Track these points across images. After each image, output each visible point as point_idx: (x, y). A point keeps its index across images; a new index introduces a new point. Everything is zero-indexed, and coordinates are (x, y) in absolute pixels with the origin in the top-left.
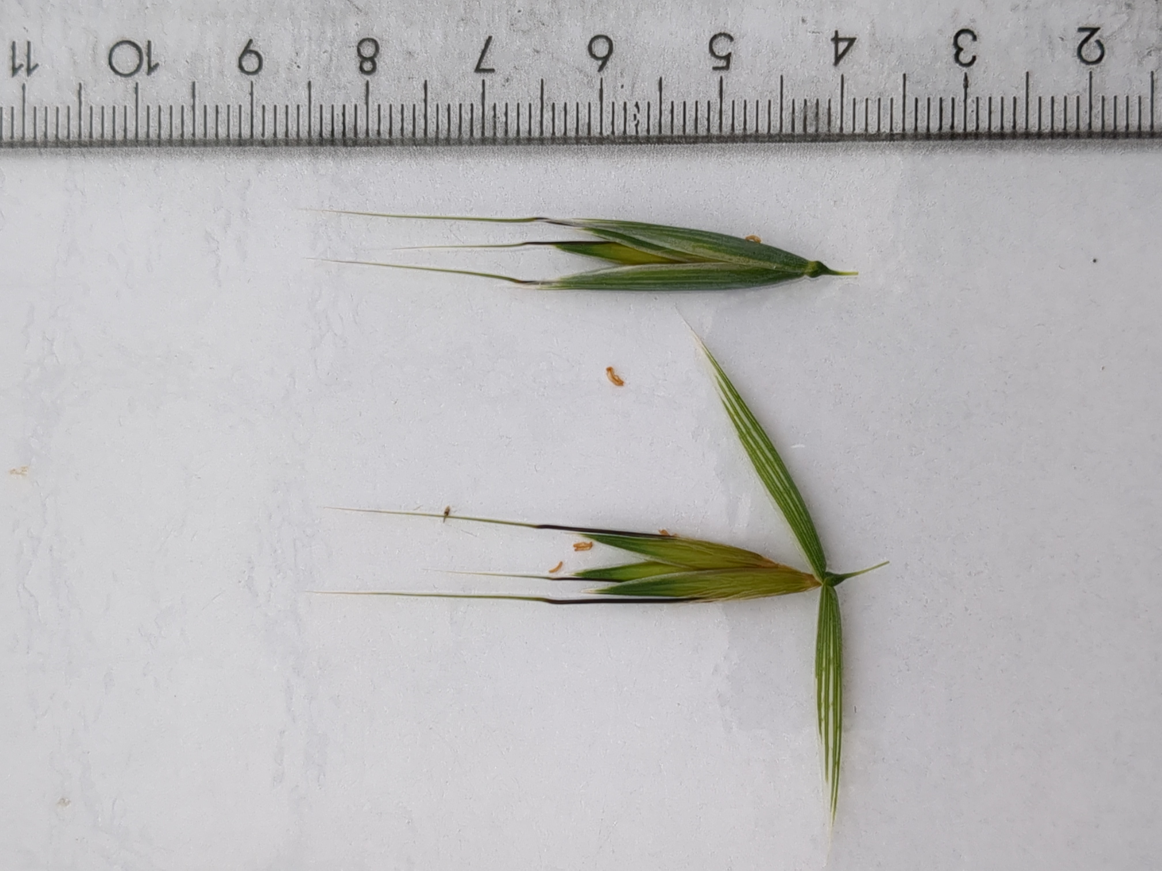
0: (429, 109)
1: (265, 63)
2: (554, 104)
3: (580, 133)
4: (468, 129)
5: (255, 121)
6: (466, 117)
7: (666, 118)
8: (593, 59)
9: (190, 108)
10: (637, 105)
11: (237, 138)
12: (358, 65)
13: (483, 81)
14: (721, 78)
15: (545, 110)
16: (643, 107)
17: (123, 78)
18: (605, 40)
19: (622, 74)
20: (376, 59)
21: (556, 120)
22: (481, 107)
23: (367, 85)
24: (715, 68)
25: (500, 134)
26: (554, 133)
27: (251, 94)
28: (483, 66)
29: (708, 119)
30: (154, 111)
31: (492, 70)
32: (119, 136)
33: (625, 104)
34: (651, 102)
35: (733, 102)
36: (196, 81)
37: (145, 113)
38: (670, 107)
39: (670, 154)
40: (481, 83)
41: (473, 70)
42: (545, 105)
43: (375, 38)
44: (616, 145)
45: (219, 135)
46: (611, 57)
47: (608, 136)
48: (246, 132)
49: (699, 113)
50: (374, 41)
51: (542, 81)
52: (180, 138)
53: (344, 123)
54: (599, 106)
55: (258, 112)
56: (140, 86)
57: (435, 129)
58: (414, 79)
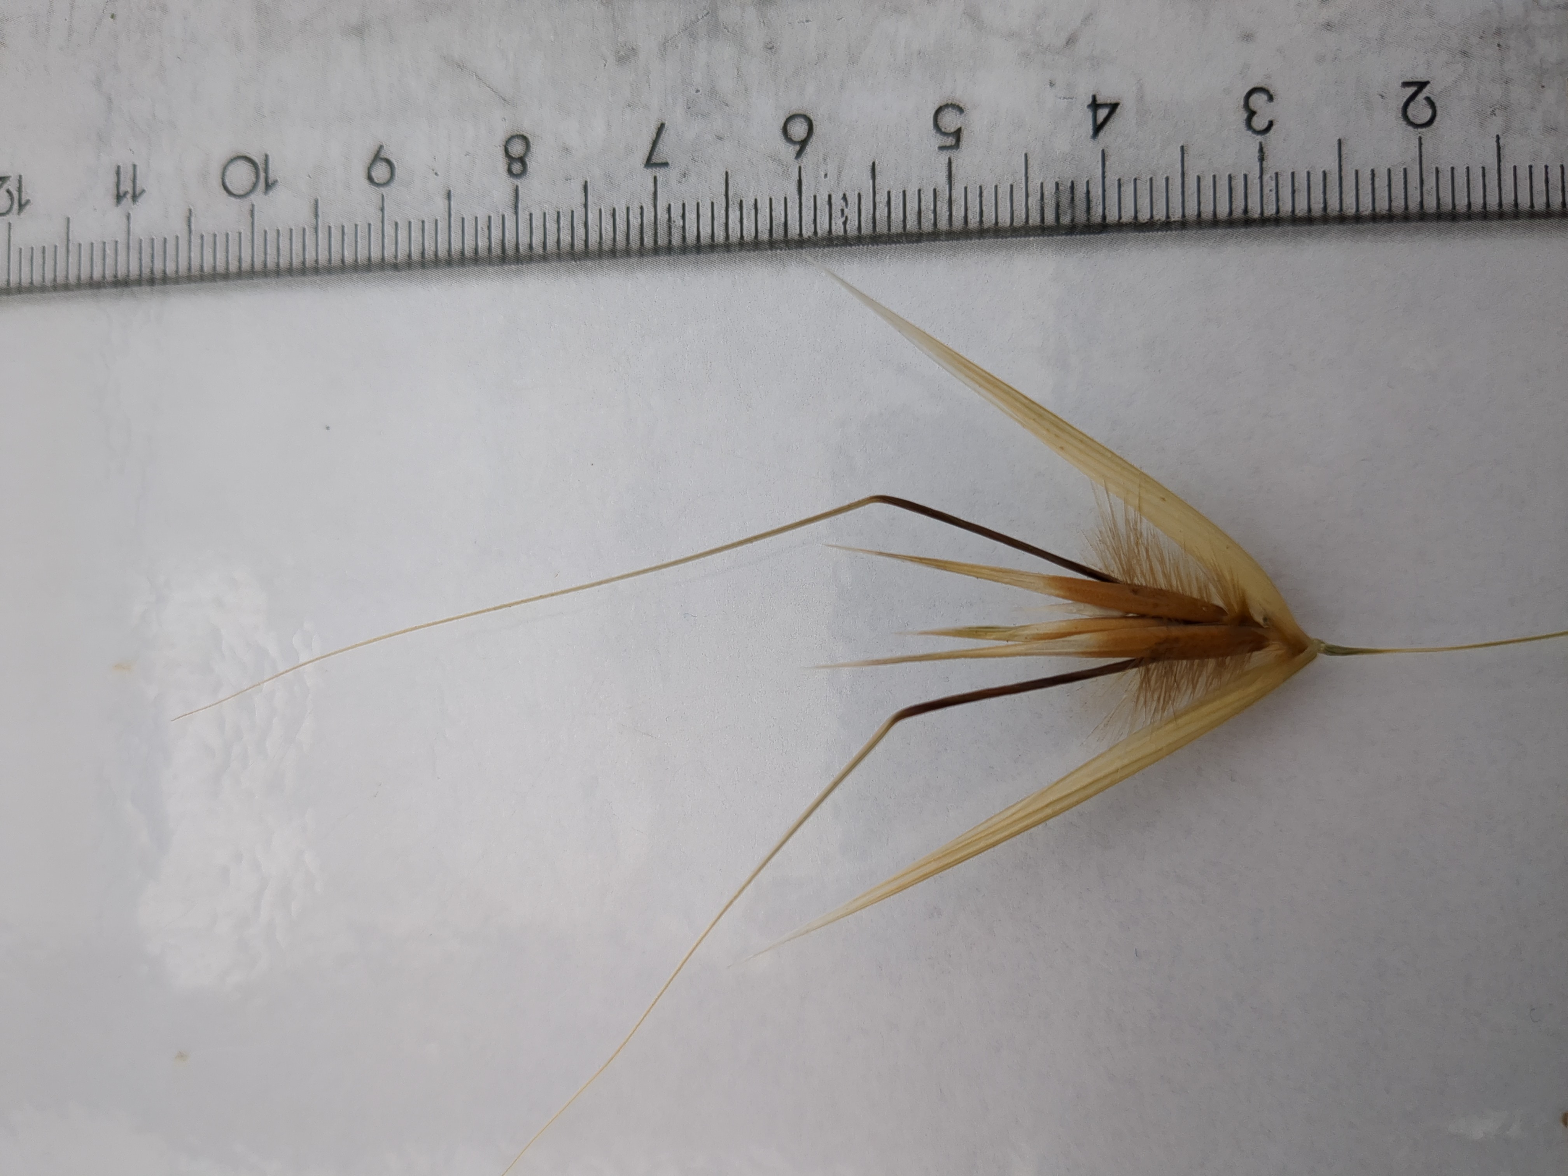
0: (590, 215)
1: (397, 172)
2: (741, 202)
3: (774, 235)
4: (637, 238)
5: (386, 241)
6: (635, 222)
7: (881, 212)
8: (788, 144)
9: (313, 230)
10: (845, 198)
11: (366, 263)
12: (506, 167)
13: (655, 178)
14: (950, 159)
15: (730, 209)
16: (853, 199)
17: (238, 200)
18: (803, 120)
19: (825, 160)
20: (527, 160)
21: (745, 221)
22: (652, 210)
23: (517, 190)
24: (942, 148)
25: (676, 240)
26: (742, 236)
27: (382, 209)
28: (655, 159)
29: (935, 211)
30: (272, 236)
31: (665, 164)
32: (233, 268)
33: (830, 197)
34: (862, 193)
35: (966, 188)
36: (319, 198)
37: (262, 239)
38: (886, 199)
39: (888, 257)
40: (652, 180)
41: (643, 166)
42: (731, 203)
43: (525, 134)
44: (820, 248)
45: (346, 259)
46: (811, 140)
47: (809, 237)
48: (376, 255)
49: (923, 203)
50: (524, 138)
51: (727, 173)
52: (301, 266)
53: (489, 239)
54: (797, 201)
55: (389, 230)
56: (256, 209)
57: (598, 240)
58: (572, 181)
